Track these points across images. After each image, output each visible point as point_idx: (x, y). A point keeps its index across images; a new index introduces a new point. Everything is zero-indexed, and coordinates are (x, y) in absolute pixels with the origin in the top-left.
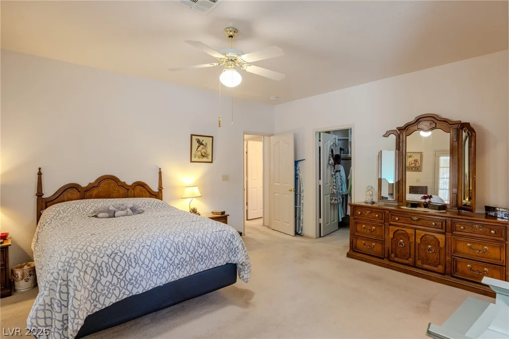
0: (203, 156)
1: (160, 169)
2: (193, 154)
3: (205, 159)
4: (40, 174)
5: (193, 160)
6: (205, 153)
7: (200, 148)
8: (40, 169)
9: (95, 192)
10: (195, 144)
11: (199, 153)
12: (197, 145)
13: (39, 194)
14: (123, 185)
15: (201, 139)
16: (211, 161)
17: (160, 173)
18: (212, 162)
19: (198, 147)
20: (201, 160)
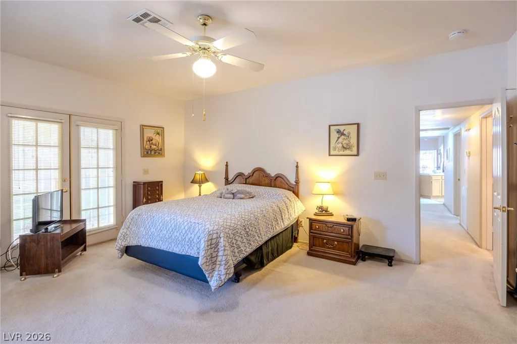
0: (344, 148)
1: (297, 163)
2: (332, 146)
3: (348, 152)
4: (227, 166)
5: (332, 153)
6: (347, 144)
7: (340, 140)
8: (227, 163)
9: (250, 180)
10: (334, 135)
11: (340, 145)
12: (337, 135)
13: (227, 179)
14: (267, 176)
15: (342, 128)
16: (356, 154)
17: (297, 167)
18: (358, 155)
19: (338, 138)
20: (341, 153)
